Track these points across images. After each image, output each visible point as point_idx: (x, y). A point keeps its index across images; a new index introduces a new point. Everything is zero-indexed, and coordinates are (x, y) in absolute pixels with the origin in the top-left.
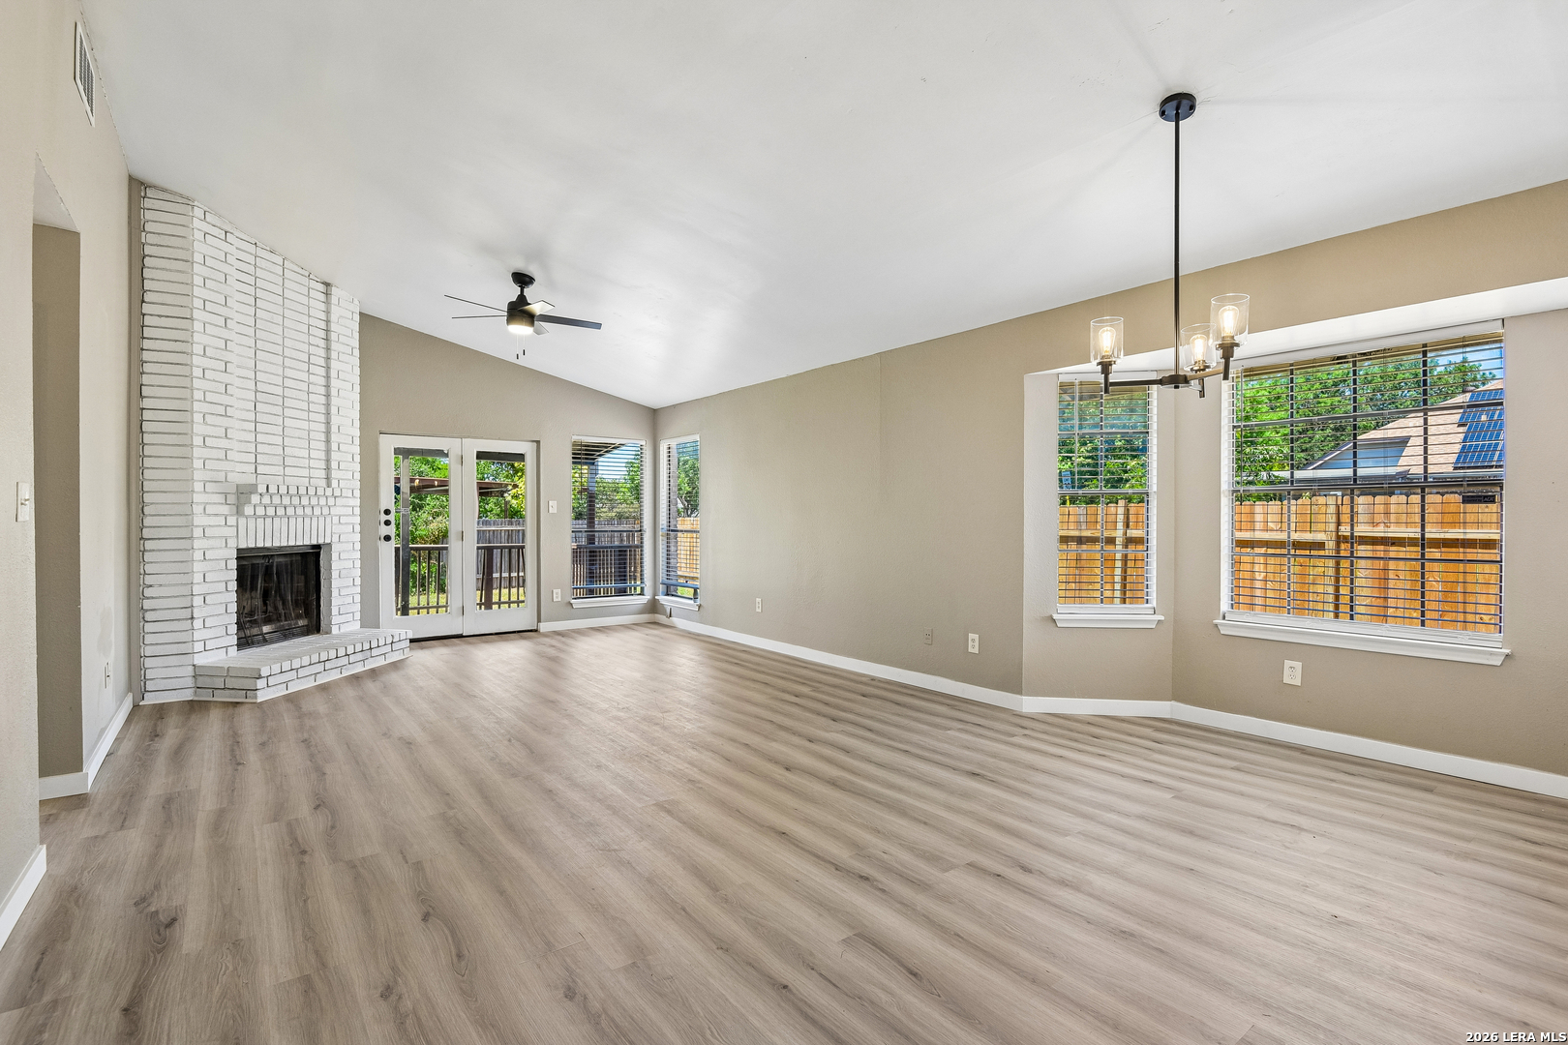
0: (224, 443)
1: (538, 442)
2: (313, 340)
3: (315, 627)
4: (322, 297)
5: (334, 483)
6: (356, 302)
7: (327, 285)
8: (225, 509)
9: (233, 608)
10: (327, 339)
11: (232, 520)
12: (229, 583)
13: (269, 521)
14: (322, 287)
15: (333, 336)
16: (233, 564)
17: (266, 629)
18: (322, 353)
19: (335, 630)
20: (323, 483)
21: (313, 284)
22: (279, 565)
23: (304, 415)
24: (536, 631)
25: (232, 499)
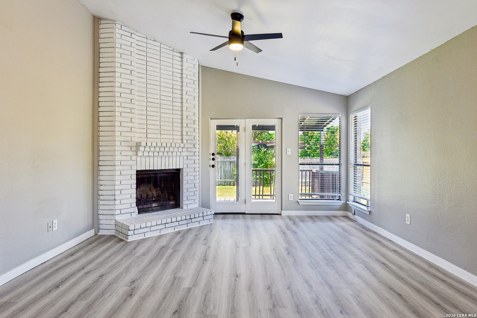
0: (130, 125)
1: (281, 119)
2: (175, 78)
3: (177, 205)
4: (180, 59)
5: (185, 142)
6: (196, 60)
7: (182, 53)
8: (131, 153)
9: (134, 196)
10: (182, 78)
11: (134, 158)
12: (132, 185)
13: (152, 158)
14: (179, 55)
15: (184, 76)
16: (134, 177)
17: (154, 205)
18: (180, 84)
19: (185, 207)
20: (180, 141)
21: (175, 54)
22: (161, 177)
23: (171, 112)
24: (280, 214)
25: (134, 149)
